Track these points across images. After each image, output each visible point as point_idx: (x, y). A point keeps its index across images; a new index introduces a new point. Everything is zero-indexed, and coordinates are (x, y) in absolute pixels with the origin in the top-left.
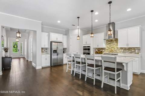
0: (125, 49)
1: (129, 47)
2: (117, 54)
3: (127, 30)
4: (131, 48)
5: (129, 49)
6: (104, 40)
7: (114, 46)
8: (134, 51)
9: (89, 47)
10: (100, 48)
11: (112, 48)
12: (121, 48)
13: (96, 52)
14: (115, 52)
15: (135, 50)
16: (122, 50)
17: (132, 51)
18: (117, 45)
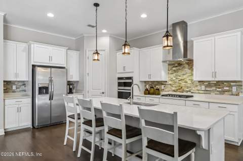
0: (209, 84)
1: (217, 79)
2: (192, 96)
3: (213, 38)
4: (223, 82)
5: (219, 84)
6: (163, 62)
7: (185, 77)
8: (228, 88)
9: (130, 78)
10: (154, 81)
11: (180, 82)
12: (199, 82)
13: (147, 90)
14: (187, 91)
15: (231, 86)
16: (203, 88)
17: (225, 88)
18: (192, 75)
